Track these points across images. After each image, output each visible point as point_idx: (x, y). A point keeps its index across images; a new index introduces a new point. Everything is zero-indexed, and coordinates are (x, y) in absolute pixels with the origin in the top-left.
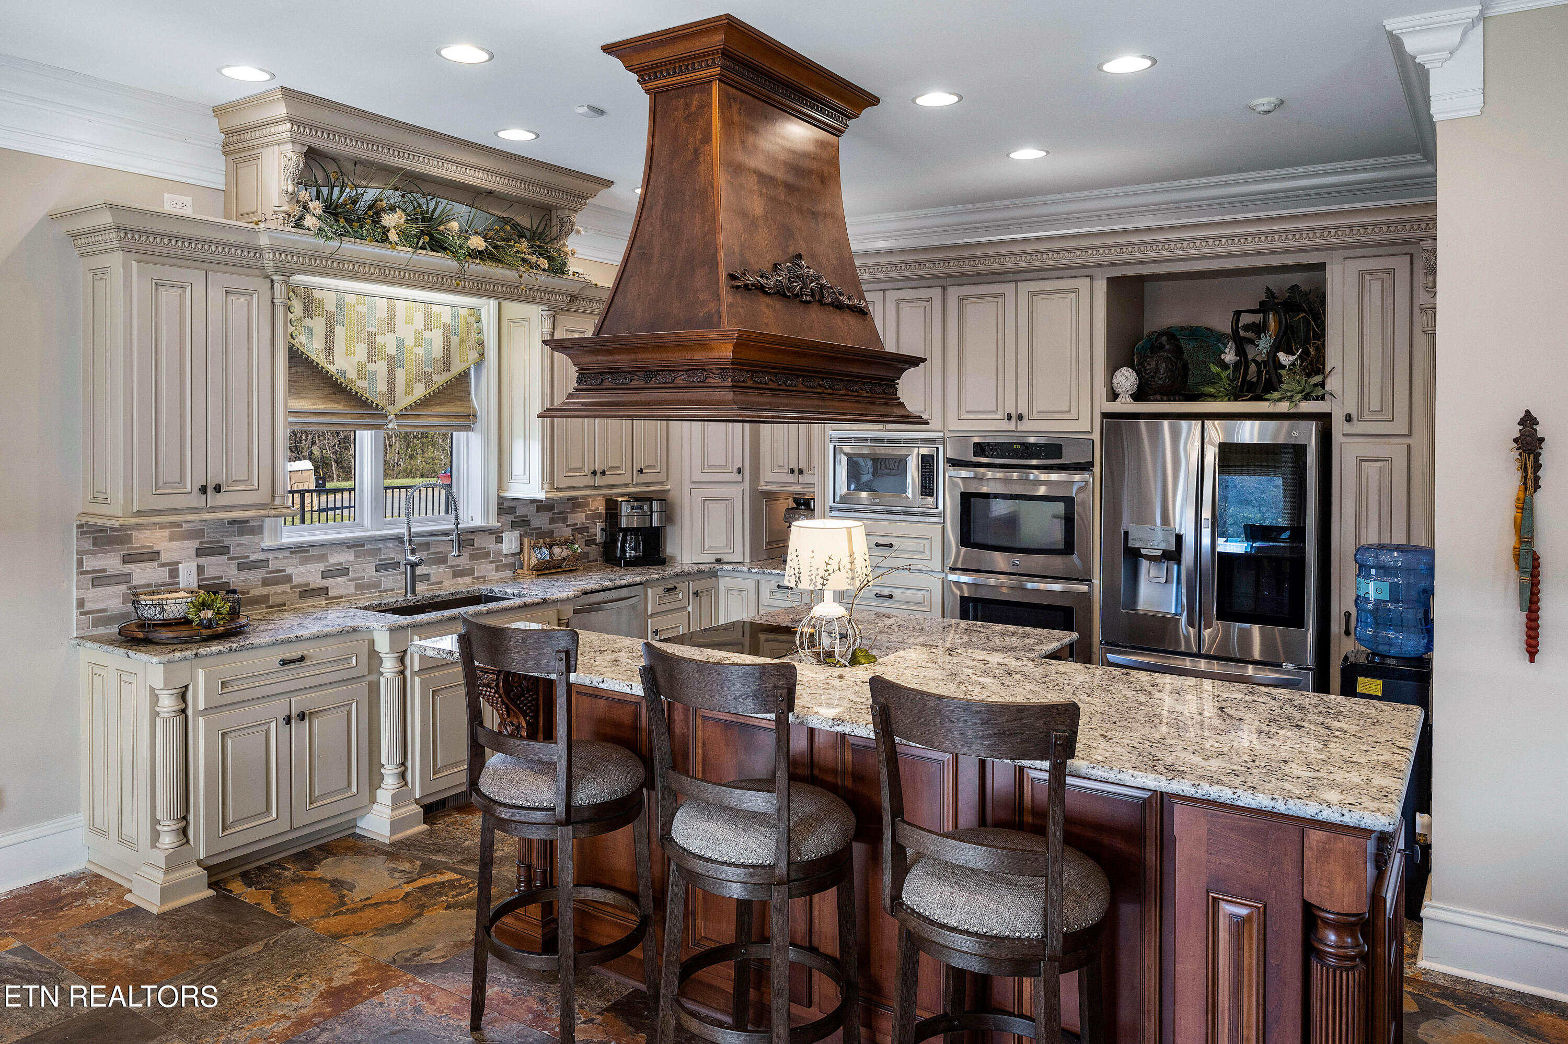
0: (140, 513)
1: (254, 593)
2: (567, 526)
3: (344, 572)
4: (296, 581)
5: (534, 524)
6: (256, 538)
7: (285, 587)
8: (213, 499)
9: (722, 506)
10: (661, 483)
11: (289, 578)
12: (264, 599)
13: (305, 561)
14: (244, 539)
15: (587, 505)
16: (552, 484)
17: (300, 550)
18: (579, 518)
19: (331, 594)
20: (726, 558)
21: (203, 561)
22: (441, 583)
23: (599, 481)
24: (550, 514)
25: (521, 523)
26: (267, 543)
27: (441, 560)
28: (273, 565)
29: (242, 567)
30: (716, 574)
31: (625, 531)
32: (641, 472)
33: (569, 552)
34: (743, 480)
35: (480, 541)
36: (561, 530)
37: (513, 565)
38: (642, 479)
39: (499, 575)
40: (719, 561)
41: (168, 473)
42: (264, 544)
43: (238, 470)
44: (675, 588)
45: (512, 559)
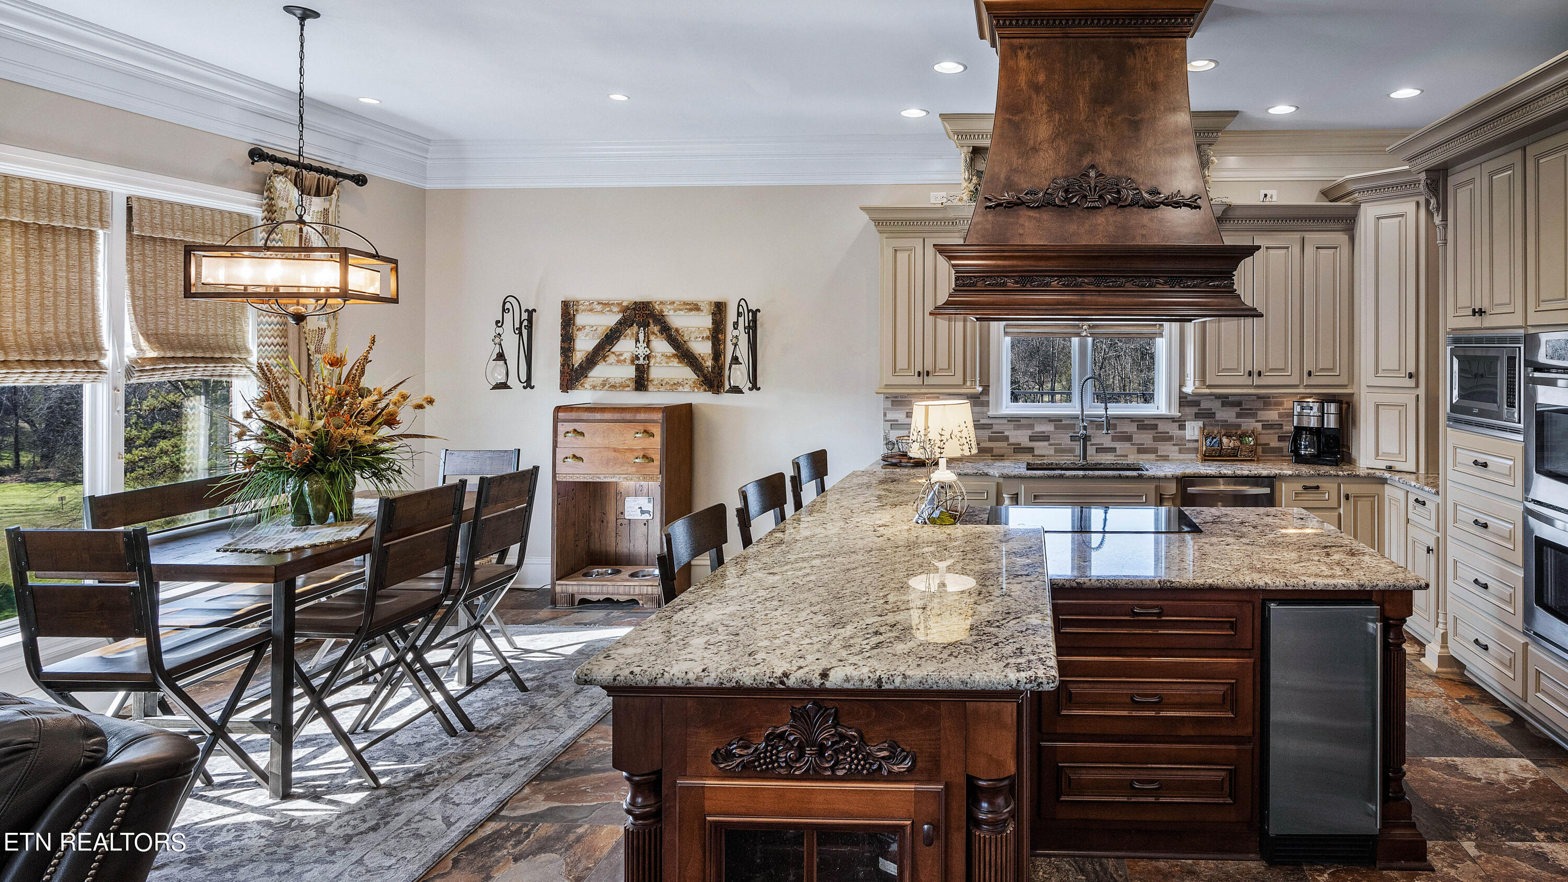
1: (982, 444)
2: (1257, 421)
3: (1046, 438)
4: (1012, 440)
5: (1217, 418)
6: (986, 410)
7: (1005, 444)
9: (1395, 412)
10: (1344, 386)
11: (1006, 438)
12: (990, 450)
13: (1018, 427)
14: (978, 410)
15: (1281, 405)
16: (1204, 381)
17: (1015, 420)
18: (1272, 415)
19: (1036, 453)
20: (1394, 466)
22: (1125, 456)
23: (1257, 381)
24: (1238, 409)
25: (1205, 415)
26: (993, 413)
27: (1128, 438)
28: (996, 428)
30: (1383, 481)
31: (1299, 430)
32: (1310, 374)
33: (1237, 443)
34: (1417, 386)
35: (1162, 427)
36: (1249, 424)
37: (1196, 450)
38: (1313, 381)
39: (1182, 456)
40: (1390, 469)
41: (901, 363)
42: (990, 413)
43: (942, 362)
44: (1318, 488)
45: (1195, 445)
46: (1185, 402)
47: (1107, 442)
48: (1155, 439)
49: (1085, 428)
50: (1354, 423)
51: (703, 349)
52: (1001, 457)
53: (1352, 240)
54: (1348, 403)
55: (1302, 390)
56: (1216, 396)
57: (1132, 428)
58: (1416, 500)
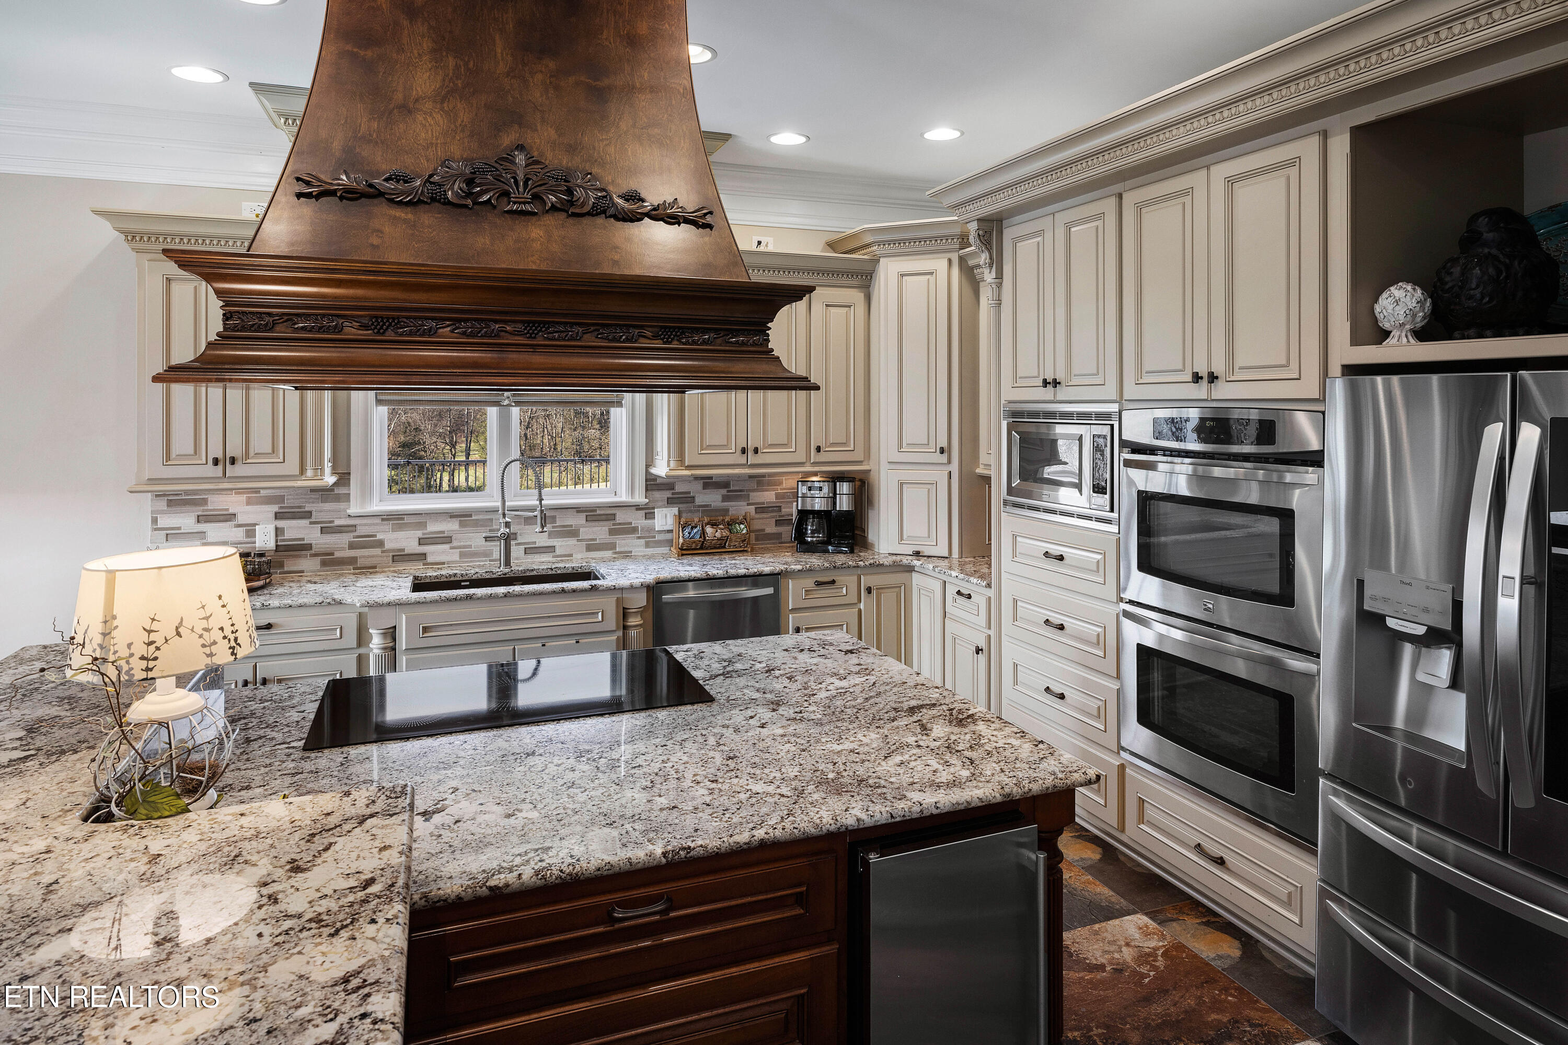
0: (153, 481)
1: (338, 554)
2: (748, 504)
3: (447, 540)
4: (388, 546)
5: (698, 503)
6: (342, 505)
7: (377, 551)
8: (237, 471)
9: (923, 491)
10: (859, 462)
11: (381, 543)
12: (352, 561)
13: (400, 528)
14: (328, 506)
15: (781, 483)
16: (681, 460)
17: (396, 519)
18: (768, 497)
19: (430, 559)
20: (927, 551)
21: (281, 524)
22: (571, 555)
23: (752, 459)
24: (724, 491)
25: (681, 500)
26: (354, 509)
27: (572, 533)
28: (361, 531)
29: (325, 531)
30: (910, 569)
31: (804, 515)
32: (818, 449)
33: (726, 533)
34: (949, 462)
35: (621, 517)
36: (740, 508)
37: (670, 543)
38: (822, 457)
39: (650, 551)
40: (917, 554)
41: (182, 443)
42: (351, 511)
43: (261, 441)
44: (833, 582)
45: (669, 536)
46: (652, 484)
47: (543, 540)
48: (612, 532)
49: (507, 525)
50: (870, 503)
52: (370, 569)
53: (868, 299)
54: (863, 482)
55: (808, 468)
56: (697, 478)
57: (578, 520)
58: (959, 593)
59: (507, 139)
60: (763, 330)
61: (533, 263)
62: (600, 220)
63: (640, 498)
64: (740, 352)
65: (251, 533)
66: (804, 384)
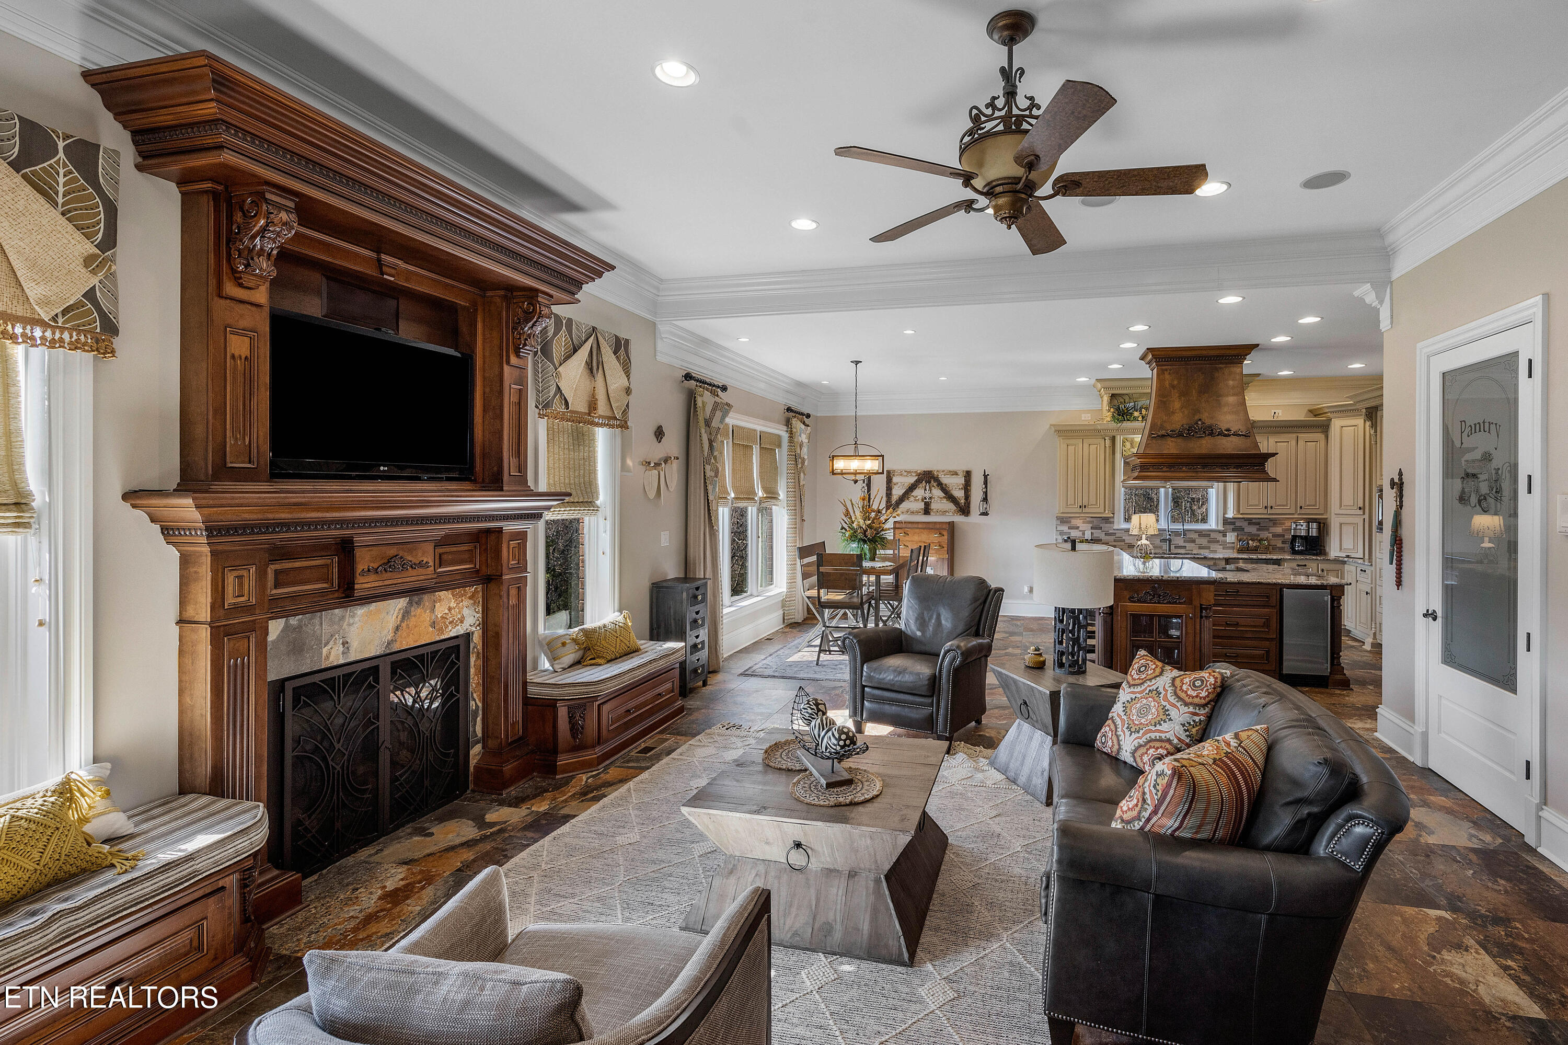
0: (1062, 513)
2: (1269, 532)
4: (1126, 541)
5: (1246, 530)
6: (1111, 525)
7: (1123, 543)
8: (1086, 510)
9: (1353, 527)
10: (1322, 514)
11: (1124, 541)
14: (1108, 525)
15: (1284, 524)
16: (1238, 511)
18: (1279, 530)
20: (1352, 555)
21: (1093, 531)
23: (1270, 511)
24: (1258, 527)
25: (1239, 529)
26: (1115, 527)
27: (1193, 541)
28: (1118, 535)
29: (1106, 534)
30: (1344, 563)
31: (1294, 538)
32: (1301, 507)
33: (1258, 544)
34: (1364, 514)
35: (1213, 535)
36: (1264, 534)
37: (1233, 548)
38: (1303, 511)
39: (1226, 549)
40: (1348, 556)
41: (1071, 501)
42: (1115, 528)
43: (1093, 501)
44: (1305, 565)
45: (1233, 545)
46: (1226, 521)
47: (1181, 543)
48: (1209, 542)
49: (1170, 535)
50: (1327, 532)
51: (959, 494)
53: (1326, 438)
54: (1324, 524)
55: (1296, 516)
56: (1245, 519)
57: (1195, 536)
58: (1361, 570)
59: (1197, 418)
60: (1264, 465)
61: (1204, 451)
62: (1220, 437)
63: (1221, 528)
64: (1257, 471)
65: (1084, 534)
66: (1275, 480)
